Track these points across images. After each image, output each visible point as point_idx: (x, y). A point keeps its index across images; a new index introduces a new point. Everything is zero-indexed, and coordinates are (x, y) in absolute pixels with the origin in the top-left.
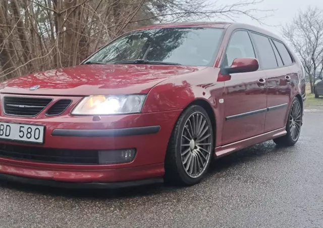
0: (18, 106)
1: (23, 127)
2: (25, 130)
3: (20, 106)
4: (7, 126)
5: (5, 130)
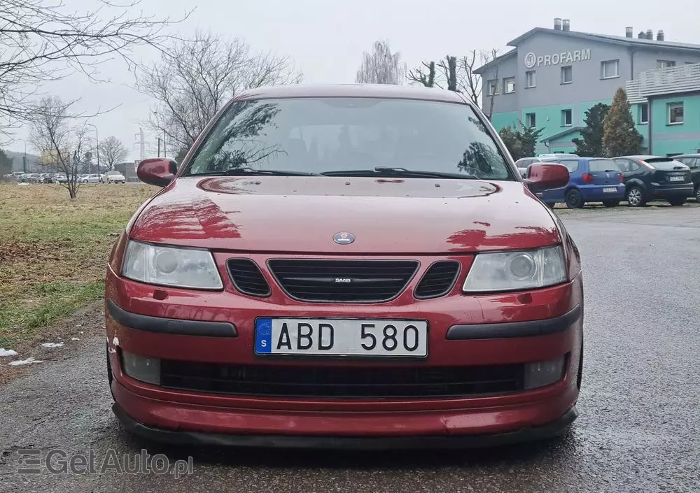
1: (373, 326)
2: (377, 331)
3: (338, 280)
4: (321, 326)
5: (315, 337)
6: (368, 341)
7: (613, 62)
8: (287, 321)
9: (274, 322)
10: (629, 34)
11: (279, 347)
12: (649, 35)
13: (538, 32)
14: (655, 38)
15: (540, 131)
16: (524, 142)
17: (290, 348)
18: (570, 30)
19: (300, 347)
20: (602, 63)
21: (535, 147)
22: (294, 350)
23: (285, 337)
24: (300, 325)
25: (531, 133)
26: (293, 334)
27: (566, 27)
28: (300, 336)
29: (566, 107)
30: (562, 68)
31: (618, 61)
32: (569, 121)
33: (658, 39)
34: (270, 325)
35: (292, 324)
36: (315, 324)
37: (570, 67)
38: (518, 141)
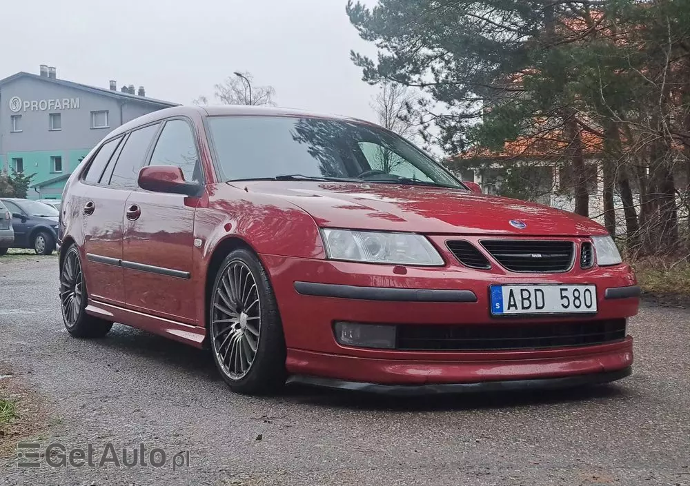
0: (528, 255)
1: (566, 290)
2: (569, 293)
3: (534, 256)
4: (536, 290)
5: (532, 299)
6: (565, 302)
7: (102, 112)
8: (513, 288)
9: (503, 288)
10: (113, 87)
11: (509, 309)
12: (131, 90)
13: (23, 77)
14: (136, 93)
15: (32, 176)
16: (15, 187)
17: (516, 309)
18: (57, 78)
19: (523, 308)
20: (92, 112)
21: (27, 192)
22: (520, 311)
23: (512, 300)
24: (522, 290)
25: (23, 178)
26: (518, 298)
27: (53, 75)
28: (523, 299)
29: (56, 154)
30: (50, 114)
31: (108, 112)
32: (59, 167)
33: (139, 95)
34: (501, 290)
35: (516, 290)
36: (532, 289)
37: (59, 115)
38: (9, 186)
